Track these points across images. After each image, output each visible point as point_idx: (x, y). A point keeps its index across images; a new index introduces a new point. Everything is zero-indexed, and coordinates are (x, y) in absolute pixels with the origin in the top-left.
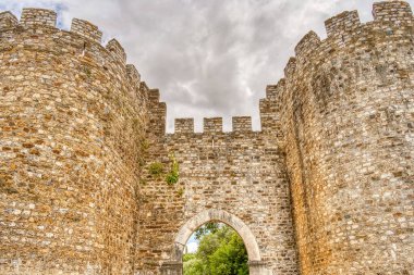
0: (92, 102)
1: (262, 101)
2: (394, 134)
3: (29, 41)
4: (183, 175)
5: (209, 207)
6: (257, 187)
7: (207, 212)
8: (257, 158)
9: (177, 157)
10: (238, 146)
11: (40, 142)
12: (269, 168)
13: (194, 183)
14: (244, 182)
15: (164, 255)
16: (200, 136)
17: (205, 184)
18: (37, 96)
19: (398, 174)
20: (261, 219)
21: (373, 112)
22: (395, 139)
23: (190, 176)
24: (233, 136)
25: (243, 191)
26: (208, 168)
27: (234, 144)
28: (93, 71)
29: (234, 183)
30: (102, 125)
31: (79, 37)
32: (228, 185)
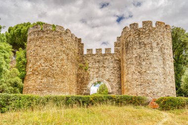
0: (64, 51)
1: (115, 43)
3: (46, 35)
4: (89, 68)
5: (97, 77)
6: (112, 71)
7: (96, 79)
8: (112, 62)
9: (87, 62)
11: (53, 64)
12: (116, 65)
13: (92, 70)
14: (108, 70)
15: (84, 91)
16: (95, 55)
17: (96, 70)
20: (112, 81)
21: (136, 55)
23: (91, 68)
24: (105, 55)
25: (107, 72)
26: (97, 65)
27: (105, 57)
28: (63, 41)
29: (105, 70)
30: (67, 57)
32: (103, 71)
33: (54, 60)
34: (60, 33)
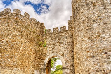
0: (17, 29)
1: (69, 21)
2: (89, 25)
4: (47, 44)
5: (53, 52)
6: (66, 46)
7: (52, 54)
8: (66, 38)
9: (46, 40)
10: (61, 35)
11: (3, 40)
12: (70, 40)
13: (50, 46)
14: (62, 45)
15: (42, 66)
16: (52, 34)
17: (52, 46)
18: (4, 29)
19: (89, 38)
20: (66, 55)
21: (84, 19)
22: (89, 26)
23: (49, 45)
24: (60, 32)
25: (62, 47)
26: (53, 42)
27: (60, 34)
28: (18, 21)
29: (60, 45)
30: (20, 34)
31: (15, 13)
32: (58, 46)
33: (5, 36)
34: (15, 14)
